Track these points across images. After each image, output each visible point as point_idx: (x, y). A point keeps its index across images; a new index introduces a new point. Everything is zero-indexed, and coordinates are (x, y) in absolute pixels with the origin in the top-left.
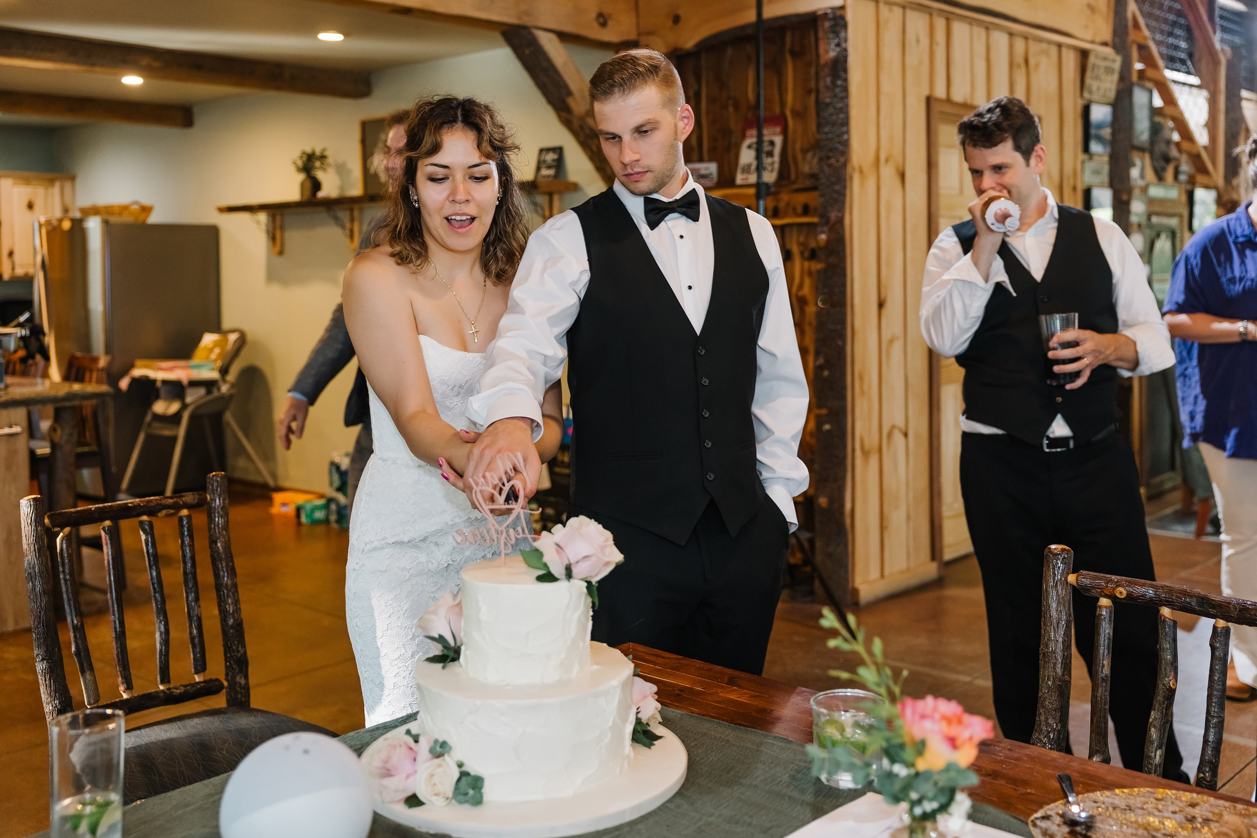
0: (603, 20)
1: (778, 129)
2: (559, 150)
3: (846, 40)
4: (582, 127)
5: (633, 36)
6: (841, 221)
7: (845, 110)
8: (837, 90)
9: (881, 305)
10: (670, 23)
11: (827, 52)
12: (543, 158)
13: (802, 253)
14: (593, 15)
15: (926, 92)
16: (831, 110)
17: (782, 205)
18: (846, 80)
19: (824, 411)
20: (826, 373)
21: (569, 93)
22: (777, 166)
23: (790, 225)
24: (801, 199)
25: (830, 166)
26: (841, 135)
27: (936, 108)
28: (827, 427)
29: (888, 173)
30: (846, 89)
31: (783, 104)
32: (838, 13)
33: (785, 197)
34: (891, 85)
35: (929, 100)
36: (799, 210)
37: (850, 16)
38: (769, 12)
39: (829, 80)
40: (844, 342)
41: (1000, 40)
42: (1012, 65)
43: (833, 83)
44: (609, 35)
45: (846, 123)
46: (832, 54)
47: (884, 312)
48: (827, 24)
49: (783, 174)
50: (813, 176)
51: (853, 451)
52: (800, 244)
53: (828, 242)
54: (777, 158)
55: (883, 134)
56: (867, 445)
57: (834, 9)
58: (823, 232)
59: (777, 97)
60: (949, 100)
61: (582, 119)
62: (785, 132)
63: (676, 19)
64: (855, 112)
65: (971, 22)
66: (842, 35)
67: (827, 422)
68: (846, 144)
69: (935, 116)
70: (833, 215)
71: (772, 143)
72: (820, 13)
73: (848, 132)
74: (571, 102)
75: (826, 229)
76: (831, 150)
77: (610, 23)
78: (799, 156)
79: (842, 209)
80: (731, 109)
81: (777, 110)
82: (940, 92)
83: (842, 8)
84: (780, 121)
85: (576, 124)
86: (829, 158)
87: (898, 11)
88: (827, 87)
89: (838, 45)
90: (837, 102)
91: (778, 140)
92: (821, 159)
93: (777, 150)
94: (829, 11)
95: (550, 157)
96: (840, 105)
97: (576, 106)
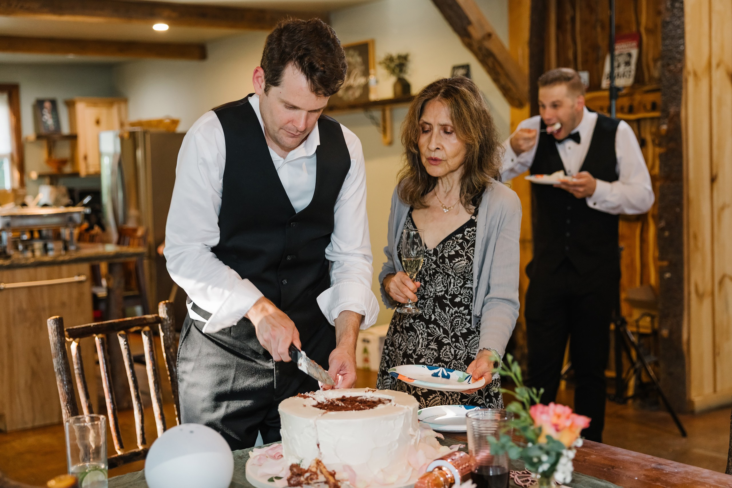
1: (634, 44)
2: (467, 67)
4: (480, 49)
6: (678, 114)
7: (681, 27)
8: (676, 11)
9: (713, 180)
12: (455, 73)
13: (653, 141)
16: (670, 27)
17: (636, 103)
18: (682, 3)
19: (665, 263)
20: (667, 234)
21: (469, 23)
22: (633, 73)
23: (645, 119)
24: (651, 98)
25: (670, 71)
26: (678, 46)
28: (668, 275)
30: (682, 10)
31: (638, 23)
33: (638, 97)
36: (649, 107)
39: (669, 4)
40: (682, 210)
43: (673, 5)
45: (682, 36)
47: (715, 186)
49: (639, 79)
50: (660, 80)
51: (689, 294)
52: (652, 134)
53: (668, 131)
54: (633, 66)
55: (715, 44)
56: (701, 289)
58: (664, 123)
59: (633, 18)
61: (480, 42)
62: (640, 46)
64: (689, 28)
67: (668, 271)
68: (683, 53)
70: (672, 110)
71: (630, 55)
73: (684, 44)
74: (472, 30)
75: (666, 121)
76: (670, 59)
78: (651, 64)
79: (679, 105)
80: (599, 29)
81: (634, 29)
84: (637, 38)
85: (476, 46)
86: (668, 65)
88: (667, 9)
90: (676, 20)
91: (635, 52)
92: (663, 66)
93: (634, 60)
95: (460, 73)
96: (678, 23)
97: (476, 33)
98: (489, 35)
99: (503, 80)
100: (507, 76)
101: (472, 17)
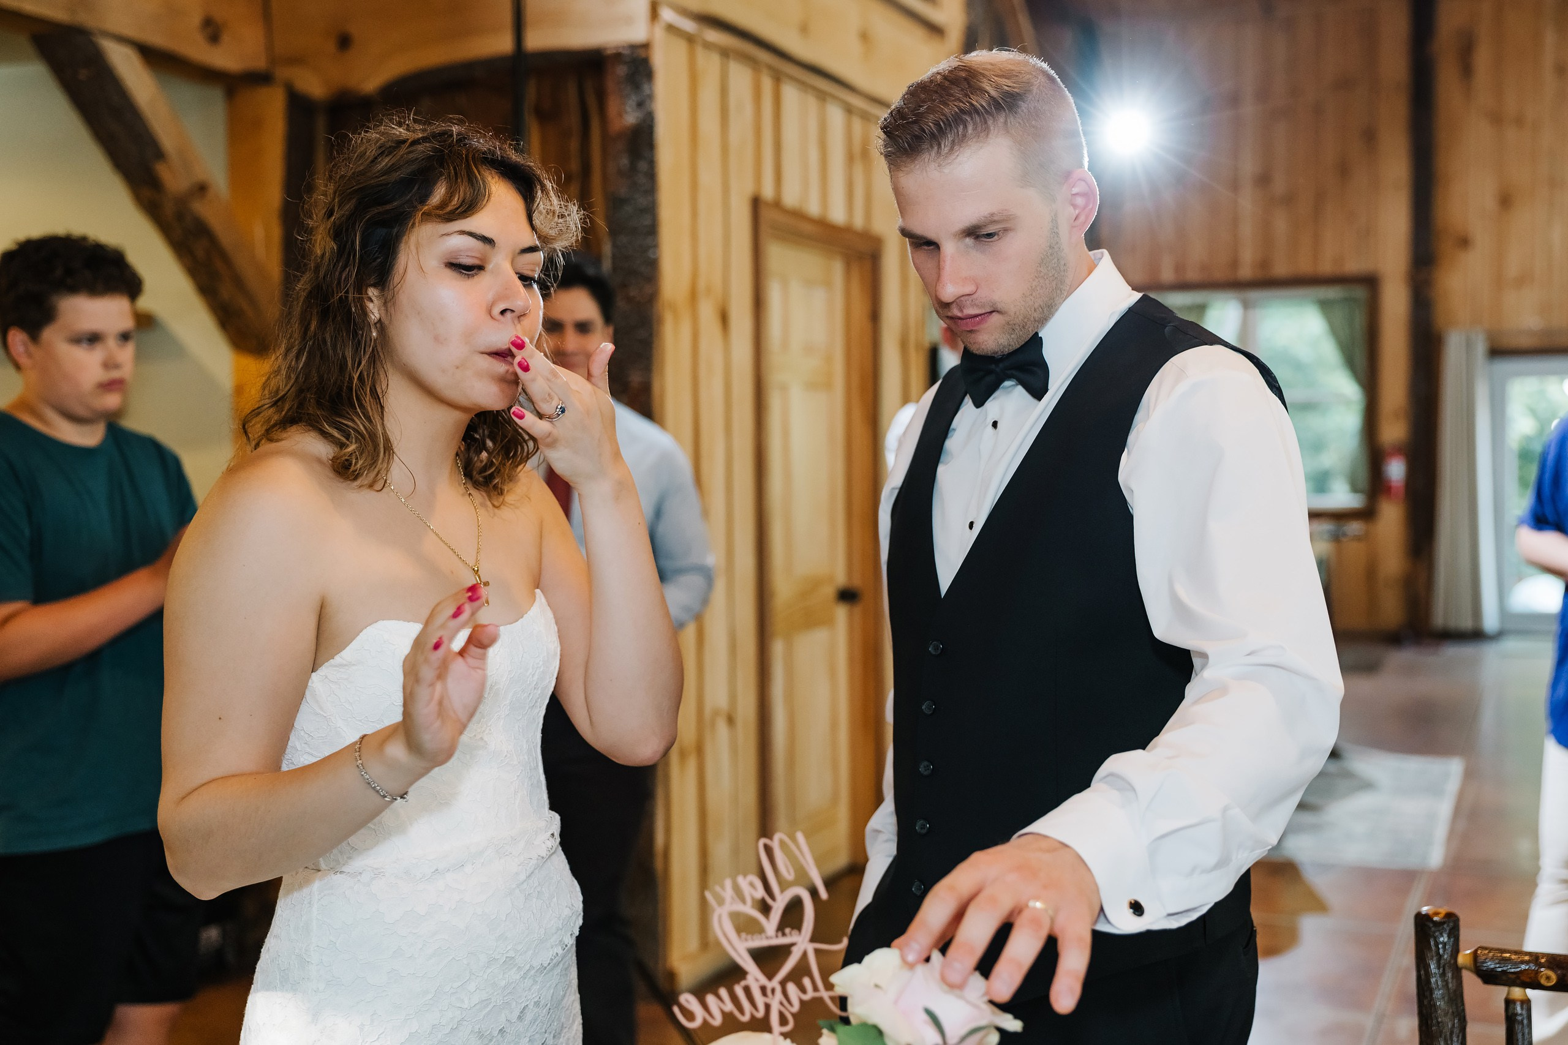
0: (213, 31)
3: (651, 97)
4: (180, 216)
5: (260, 63)
7: (651, 210)
8: (639, 178)
10: (331, 46)
11: (620, 115)
14: (196, 20)
15: (749, 189)
16: (628, 209)
18: (652, 164)
21: (159, 154)
26: (644, 250)
27: (767, 214)
29: (707, 312)
30: (652, 175)
32: (642, 53)
34: (710, 177)
35: (756, 203)
37: (659, 60)
38: (537, 40)
39: (625, 161)
41: (836, 115)
42: (850, 158)
43: (632, 166)
44: (223, 58)
45: (652, 230)
46: (631, 118)
48: (621, 70)
55: (701, 251)
57: (634, 47)
60: (777, 204)
61: (182, 202)
63: (344, 42)
64: (667, 214)
65: (803, 86)
66: (646, 87)
68: (654, 265)
69: (764, 228)
72: (609, 52)
73: (656, 246)
74: (163, 171)
77: (226, 38)
82: (768, 192)
83: (646, 46)
85: (169, 209)
87: (715, 59)
88: (622, 173)
89: (640, 105)
90: (639, 197)
94: (626, 52)
96: (642, 201)
97: (174, 180)
98: (202, 189)
99: (226, 291)
100: (239, 282)
101: (167, 140)
